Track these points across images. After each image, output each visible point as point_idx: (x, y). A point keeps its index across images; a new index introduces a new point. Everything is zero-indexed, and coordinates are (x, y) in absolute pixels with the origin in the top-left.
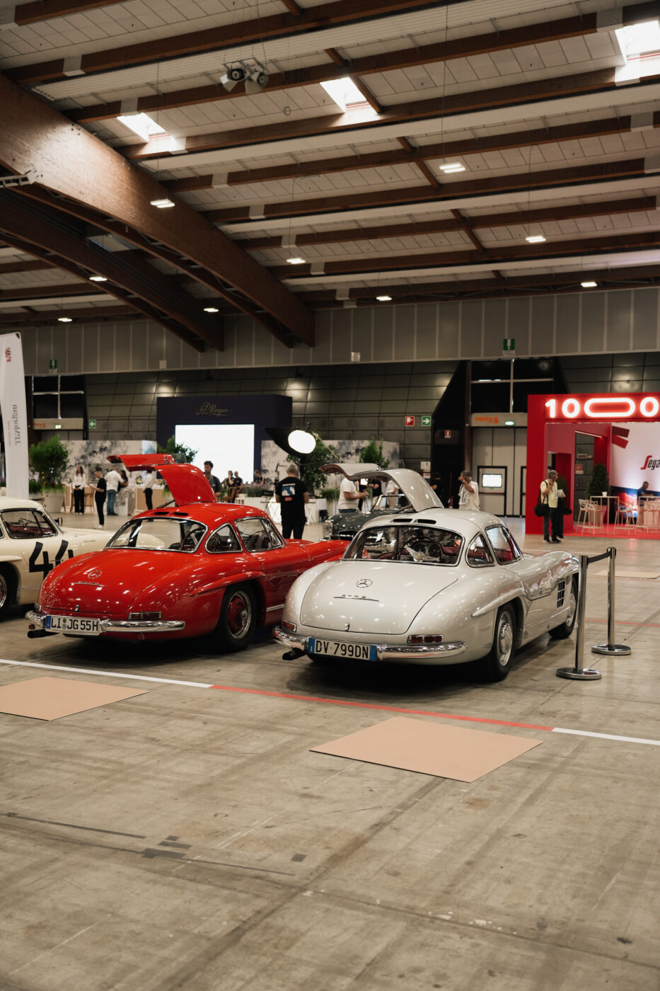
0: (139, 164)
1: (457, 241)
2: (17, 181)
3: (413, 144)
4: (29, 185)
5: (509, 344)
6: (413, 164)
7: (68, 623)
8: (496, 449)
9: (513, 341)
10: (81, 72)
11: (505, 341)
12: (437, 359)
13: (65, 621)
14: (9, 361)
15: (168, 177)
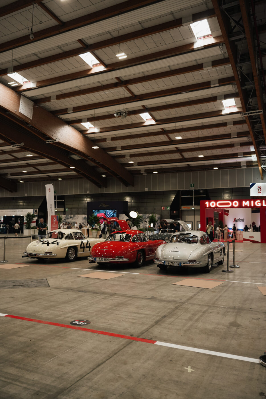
0: (86, 135)
1: (177, 156)
2: (52, 141)
3: (165, 129)
4: (56, 142)
5: (192, 185)
6: (165, 135)
7: (101, 259)
8: (189, 216)
9: (193, 185)
10: (72, 112)
11: (191, 185)
12: (171, 190)
13: (100, 259)
14: (50, 192)
15: (93, 139)
